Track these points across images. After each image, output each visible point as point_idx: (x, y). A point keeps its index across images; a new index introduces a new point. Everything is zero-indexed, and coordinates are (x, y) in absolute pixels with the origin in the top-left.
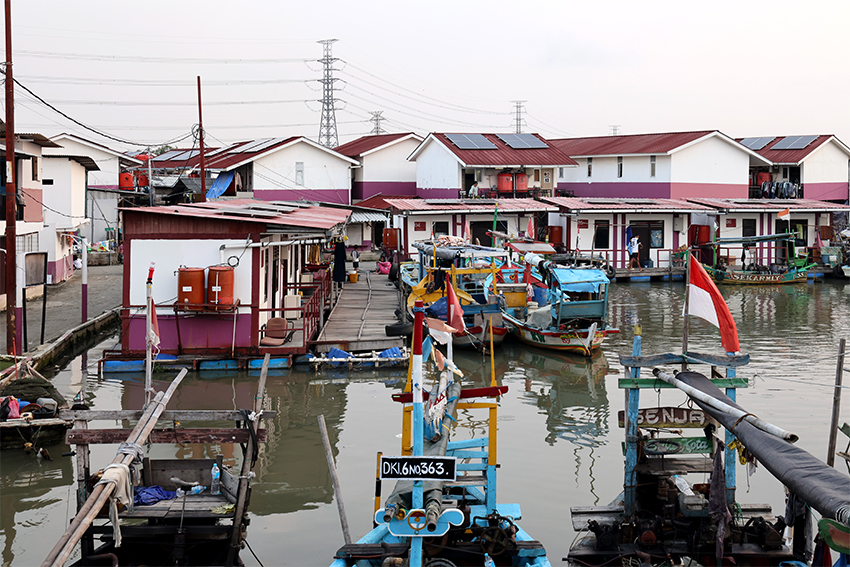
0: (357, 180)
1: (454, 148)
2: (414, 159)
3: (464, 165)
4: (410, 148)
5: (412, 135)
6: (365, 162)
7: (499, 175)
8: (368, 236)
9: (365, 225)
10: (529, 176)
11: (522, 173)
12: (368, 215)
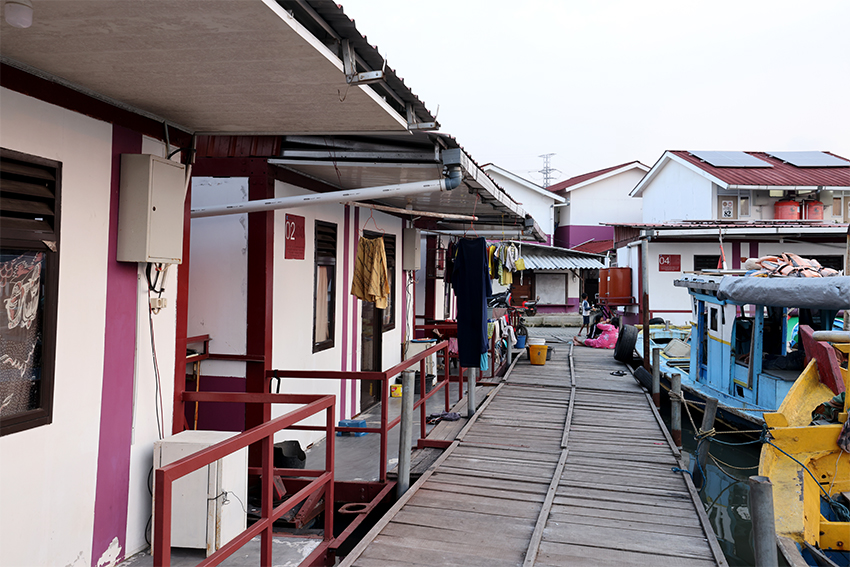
0: (563, 224)
1: (707, 166)
2: (639, 194)
3: (724, 185)
4: (633, 181)
5: (637, 165)
6: (573, 198)
7: (776, 204)
8: (574, 291)
9: (570, 276)
10: (825, 207)
11: (814, 200)
12: (575, 260)
